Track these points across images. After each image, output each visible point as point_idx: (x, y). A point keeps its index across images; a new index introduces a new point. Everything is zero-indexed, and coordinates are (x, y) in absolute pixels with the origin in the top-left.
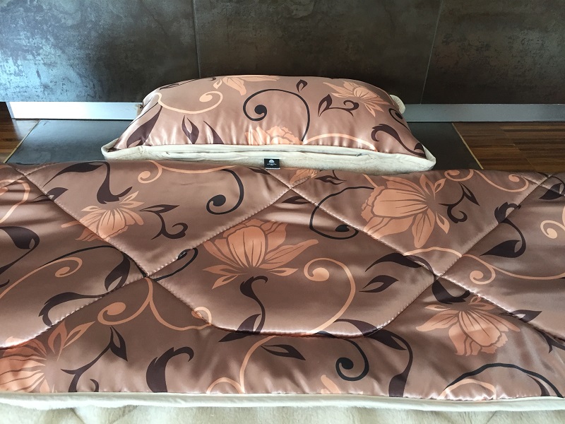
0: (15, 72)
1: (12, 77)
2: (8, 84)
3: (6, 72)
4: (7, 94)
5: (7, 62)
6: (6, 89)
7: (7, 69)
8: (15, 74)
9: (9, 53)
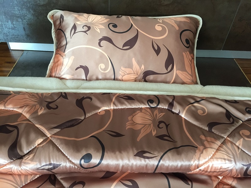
0: (12, 28)
1: (10, 30)
2: (8, 34)
3: (7, 27)
4: (7, 39)
5: (8, 22)
6: (7, 36)
7: (8, 26)
8: (12, 29)
9: (9, 18)
